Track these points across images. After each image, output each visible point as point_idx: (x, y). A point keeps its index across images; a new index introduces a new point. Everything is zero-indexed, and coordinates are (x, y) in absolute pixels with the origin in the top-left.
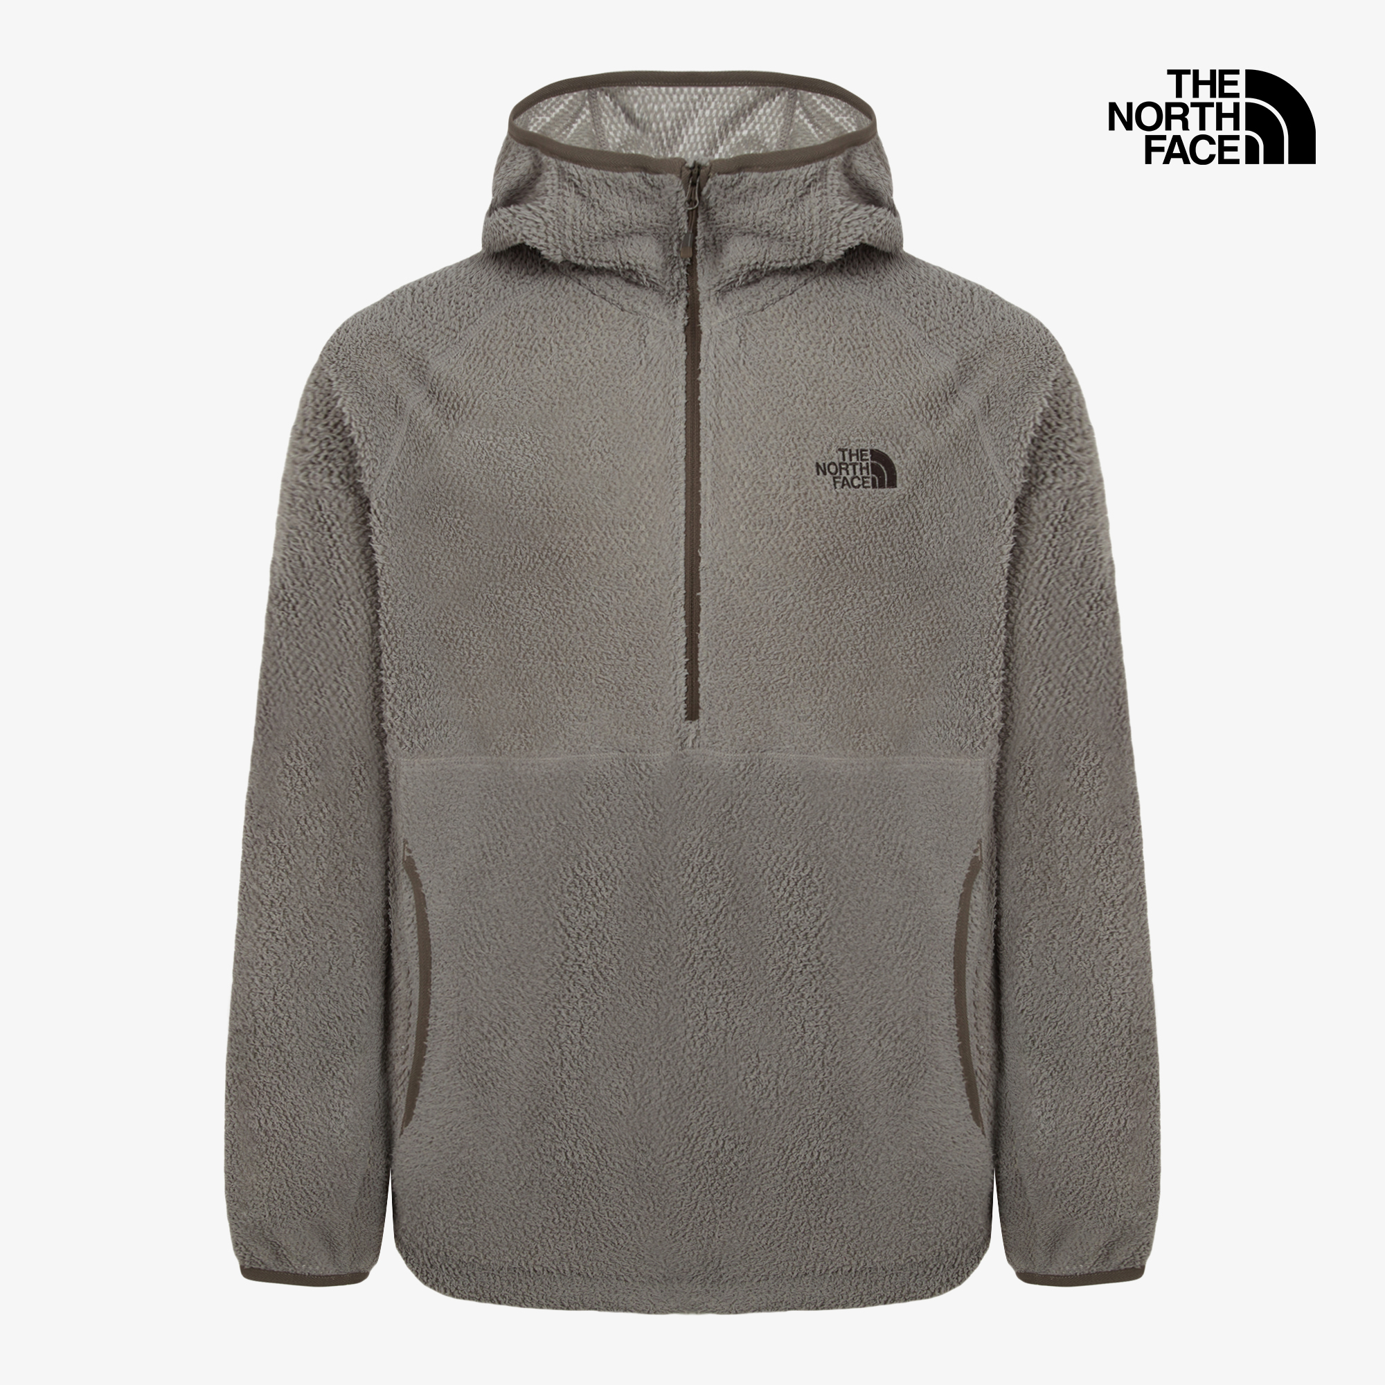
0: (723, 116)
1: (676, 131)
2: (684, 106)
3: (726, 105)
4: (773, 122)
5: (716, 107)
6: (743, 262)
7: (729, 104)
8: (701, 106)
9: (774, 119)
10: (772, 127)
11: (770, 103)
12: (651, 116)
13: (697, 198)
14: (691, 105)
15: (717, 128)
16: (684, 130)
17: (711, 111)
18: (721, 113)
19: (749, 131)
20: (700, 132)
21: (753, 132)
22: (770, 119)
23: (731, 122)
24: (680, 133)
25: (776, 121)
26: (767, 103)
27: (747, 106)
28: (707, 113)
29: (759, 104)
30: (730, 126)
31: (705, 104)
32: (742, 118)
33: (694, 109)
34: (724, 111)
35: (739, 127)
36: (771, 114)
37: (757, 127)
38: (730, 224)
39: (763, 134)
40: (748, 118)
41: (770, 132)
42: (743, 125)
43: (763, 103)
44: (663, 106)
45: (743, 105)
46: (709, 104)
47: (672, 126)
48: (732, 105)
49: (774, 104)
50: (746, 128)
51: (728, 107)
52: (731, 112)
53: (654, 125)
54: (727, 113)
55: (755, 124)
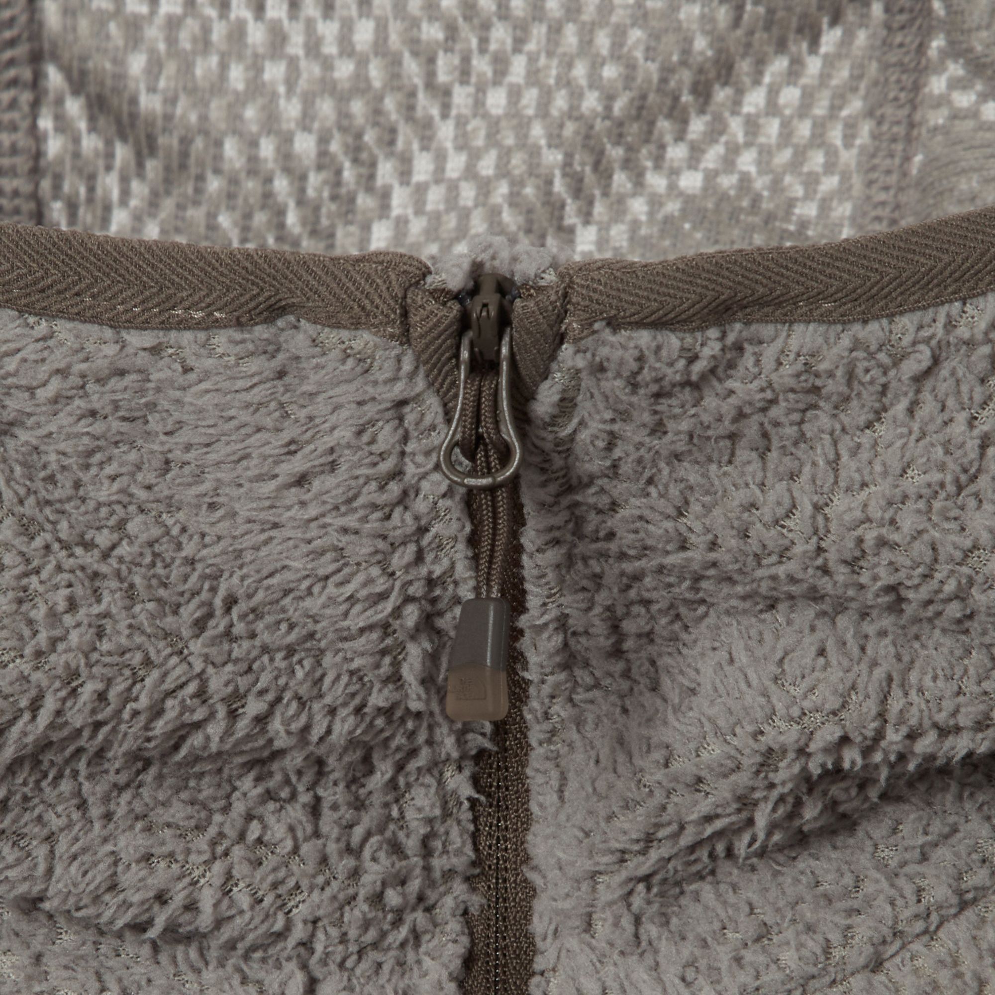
0: (573, 113)
1: (348, 174)
2: (376, 73)
3: (580, 71)
4: (818, 139)
5: (534, 76)
6: (770, 738)
7: (596, 64)
8: (464, 73)
9: (820, 128)
10: (817, 160)
11: (797, 63)
12: (216, 111)
13: (509, 433)
14: (412, 68)
15: (553, 158)
16: (386, 171)
17: (515, 94)
18: (560, 102)
19: (711, 177)
20: (470, 172)
21: (727, 182)
22: (804, 129)
23: (619, 139)
24: (368, 180)
25: (836, 135)
26: (779, 65)
27: (686, 76)
28: (497, 101)
29: (744, 66)
30: (616, 153)
31: (482, 65)
32: (664, 125)
33: (430, 84)
34: (576, 95)
35: (659, 160)
36: (804, 108)
37: (747, 161)
38: (697, 556)
39: (776, 186)
40: (697, 126)
41: (811, 182)
42: (676, 153)
43: (760, 63)
44: (274, 72)
45: (667, 71)
46: (501, 64)
47: (323, 153)
48: (610, 72)
49: (814, 65)
50: (693, 161)
51: (594, 81)
52: (609, 98)
53: (230, 148)
54: (591, 102)
55: (734, 150)
